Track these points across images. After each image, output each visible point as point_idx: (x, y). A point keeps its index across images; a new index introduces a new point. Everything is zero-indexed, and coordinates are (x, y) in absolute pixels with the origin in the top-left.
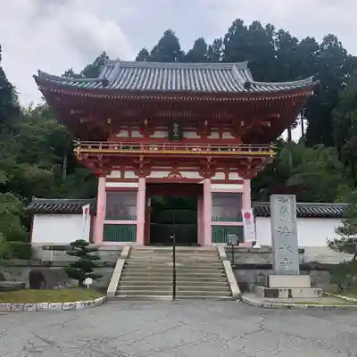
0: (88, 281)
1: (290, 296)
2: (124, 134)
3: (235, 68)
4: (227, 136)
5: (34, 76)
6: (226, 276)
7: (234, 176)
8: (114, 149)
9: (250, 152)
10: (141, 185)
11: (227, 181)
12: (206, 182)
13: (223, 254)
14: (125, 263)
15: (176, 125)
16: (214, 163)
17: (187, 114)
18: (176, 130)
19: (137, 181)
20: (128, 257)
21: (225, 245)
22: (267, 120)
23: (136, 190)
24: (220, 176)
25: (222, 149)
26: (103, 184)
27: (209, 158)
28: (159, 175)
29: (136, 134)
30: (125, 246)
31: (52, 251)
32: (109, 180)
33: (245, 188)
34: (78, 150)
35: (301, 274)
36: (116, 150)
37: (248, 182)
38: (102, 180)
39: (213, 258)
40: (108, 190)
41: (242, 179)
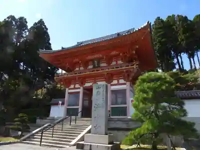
2: (77, 69)
4: (120, 62)
7: (122, 81)
10: (81, 90)
11: (119, 84)
19: (79, 88)
22: (133, 50)
23: (79, 92)
24: (115, 82)
26: (67, 91)
28: (89, 84)
29: (82, 68)
32: (70, 89)
33: (127, 87)
37: (128, 83)
38: (67, 89)
41: (125, 82)
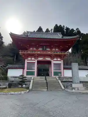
0: (24, 86)
1: (78, 89)
2: (31, 49)
3: (58, 34)
4: (57, 50)
5: (9, 34)
6: (60, 84)
7: (59, 59)
8: (29, 52)
9: (63, 53)
10: (36, 61)
11: (57, 61)
12: (52, 61)
13: (58, 78)
14: (33, 81)
15: (44, 47)
16: (54, 56)
19: (35, 60)
20: (33, 79)
21: (58, 76)
22: (67, 46)
23: (35, 63)
24: (55, 59)
25: (56, 53)
26: (26, 61)
27: (53, 55)
28: (40, 59)
29: (35, 49)
30: (32, 77)
31: (13, 78)
32: (28, 60)
33: (61, 62)
34: (20, 53)
35: (80, 83)
36: (30, 53)
37: (62, 61)
38: (26, 60)
39: (55, 79)
40: (28, 62)
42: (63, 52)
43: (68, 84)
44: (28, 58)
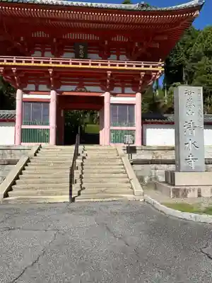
1: (199, 196)
4: (123, 58)
6: (126, 172)
7: (128, 90)
9: (143, 68)
10: (52, 96)
12: (106, 95)
13: (121, 152)
14: (28, 161)
16: (113, 78)
17: (91, 37)
18: (81, 52)
21: (122, 144)
23: (48, 102)
25: (120, 65)
26: (20, 96)
27: (109, 73)
32: (25, 92)
33: (137, 99)
37: (139, 95)
38: (19, 92)
39: (112, 155)
40: (24, 101)
42: (143, 64)
43: (156, 169)
44: (26, 87)
